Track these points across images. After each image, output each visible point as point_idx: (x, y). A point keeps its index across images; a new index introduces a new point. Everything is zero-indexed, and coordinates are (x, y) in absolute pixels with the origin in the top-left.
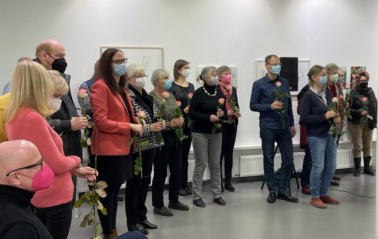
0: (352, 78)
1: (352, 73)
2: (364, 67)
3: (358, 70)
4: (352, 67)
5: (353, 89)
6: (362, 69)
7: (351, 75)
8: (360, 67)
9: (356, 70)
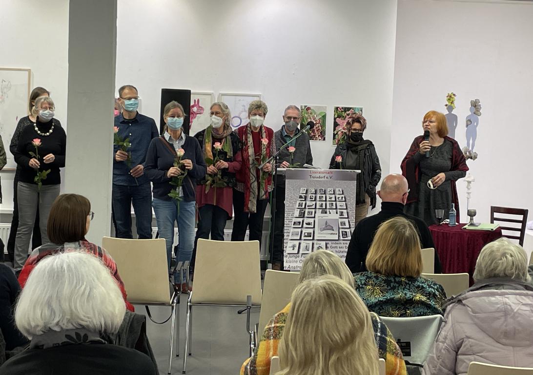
0: (336, 125)
1: (336, 116)
2: (358, 108)
3: (348, 112)
4: (337, 108)
5: (339, 141)
6: (355, 111)
7: (335, 119)
8: (351, 108)
9: (343, 113)
